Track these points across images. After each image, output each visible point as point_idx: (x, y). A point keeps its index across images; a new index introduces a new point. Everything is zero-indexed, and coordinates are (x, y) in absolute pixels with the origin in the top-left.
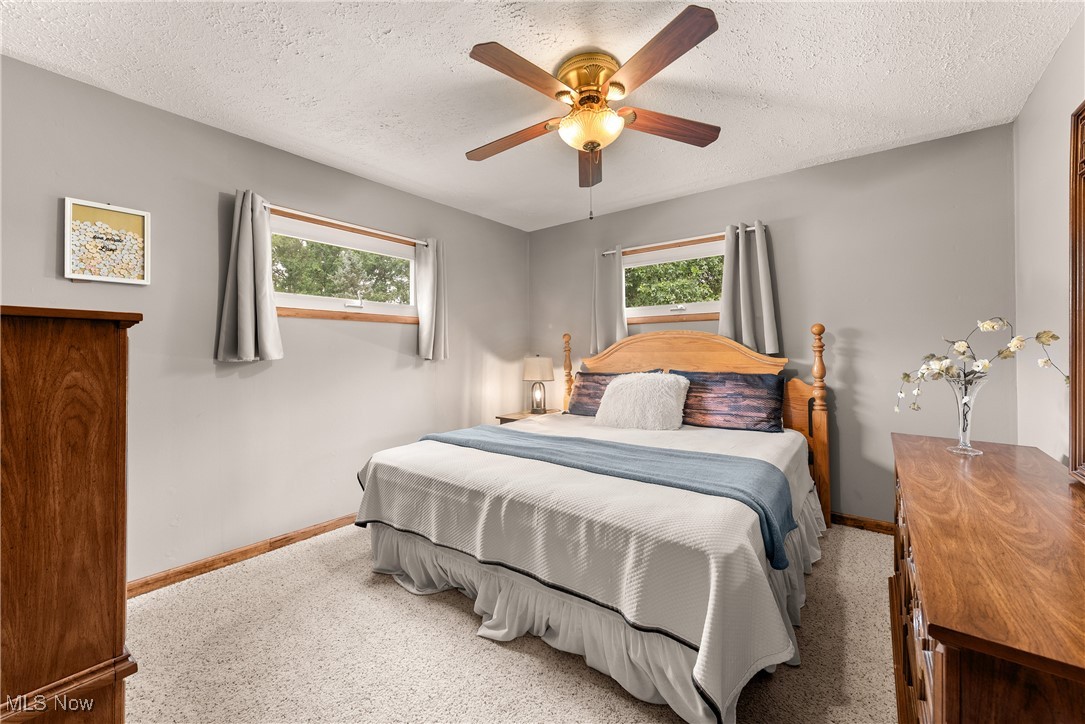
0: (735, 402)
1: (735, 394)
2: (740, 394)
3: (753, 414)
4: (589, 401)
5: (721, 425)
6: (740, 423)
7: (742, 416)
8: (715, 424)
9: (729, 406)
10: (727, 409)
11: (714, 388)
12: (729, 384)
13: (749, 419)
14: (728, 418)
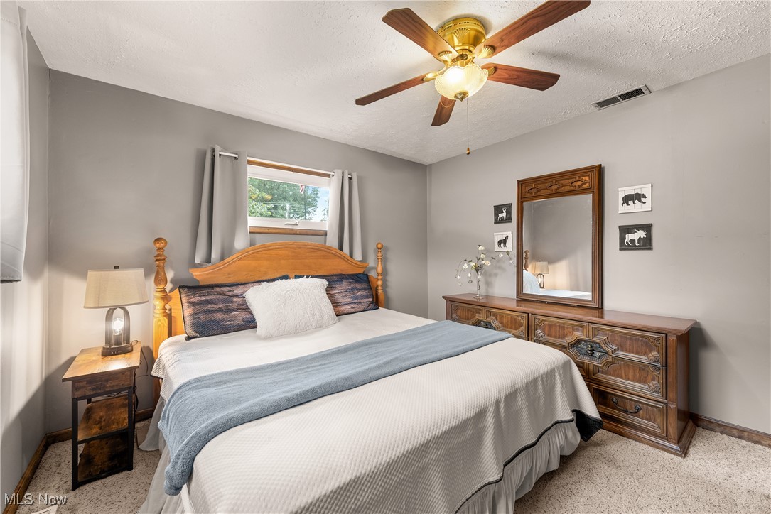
0: (354, 294)
1: (351, 289)
2: (354, 288)
3: (366, 300)
4: (225, 316)
5: (350, 312)
6: (361, 307)
7: (360, 303)
8: (345, 312)
9: (351, 298)
10: (350, 300)
11: (337, 286)
12: (345, 282)
13: (365, 304)
14: (353, 306)
